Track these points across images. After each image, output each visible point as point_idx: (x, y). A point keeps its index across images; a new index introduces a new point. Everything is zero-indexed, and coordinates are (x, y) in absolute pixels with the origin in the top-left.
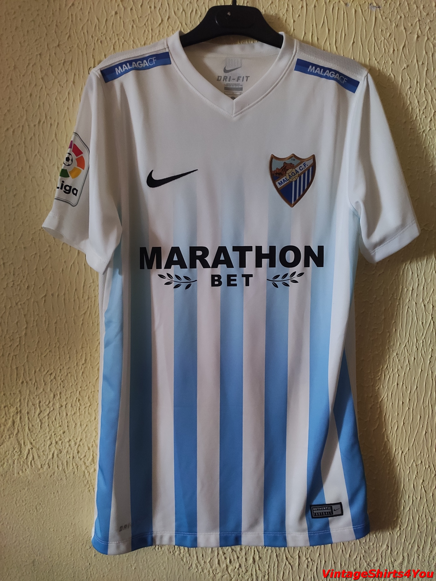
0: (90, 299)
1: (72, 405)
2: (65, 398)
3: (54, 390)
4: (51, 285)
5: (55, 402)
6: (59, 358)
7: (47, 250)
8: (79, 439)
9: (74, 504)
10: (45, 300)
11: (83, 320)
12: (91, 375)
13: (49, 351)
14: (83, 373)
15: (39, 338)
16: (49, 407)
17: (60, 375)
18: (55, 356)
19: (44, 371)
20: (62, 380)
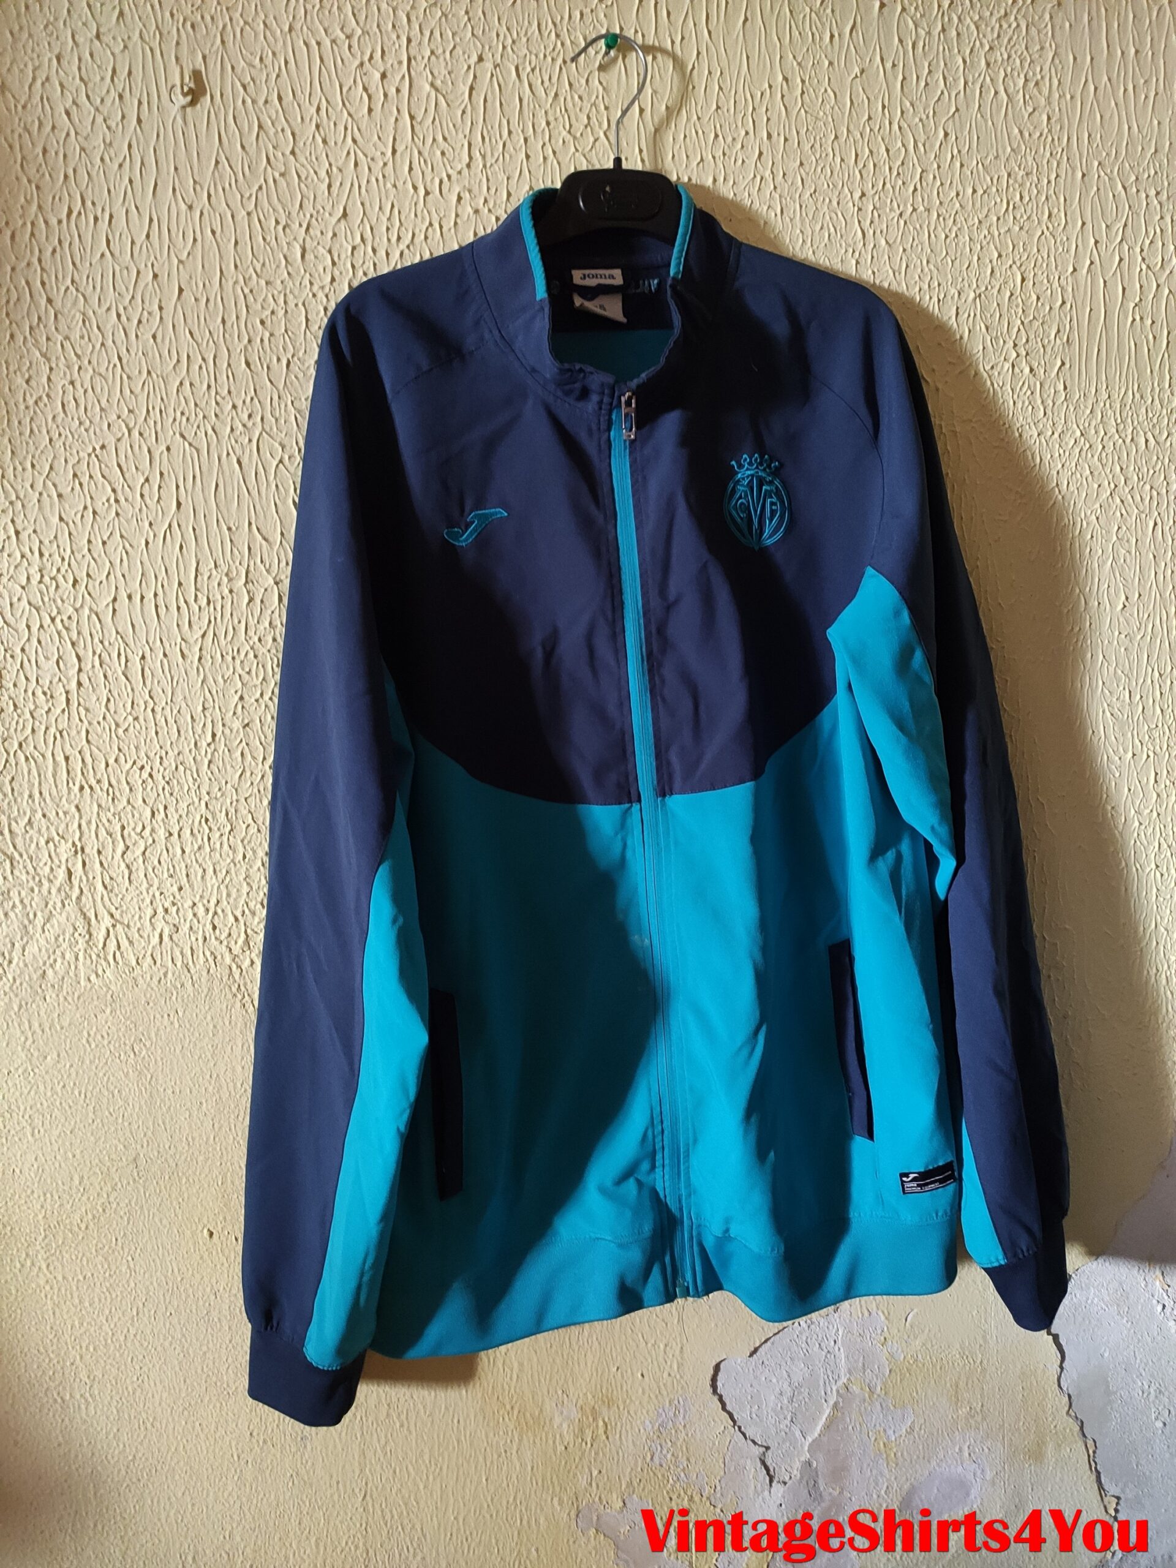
0: (212, 604)
1: (192, 830)
2: (176, 817)
3: (150, 802)
4: (123, 576)
5: (156, 826)
6: (157, 733)
7: (108, 500)
8: (213, 901)
9: (214, 1035)
10: (114, 610)
11: (201, 649)
12: (228, 767)
13: (136, 719)
14: (210, 762)
15: (110, 691)
16: (143, 838)
17: (162, 769)
18: (146, 728)
19: (126, 761)
20: (167, 779)
